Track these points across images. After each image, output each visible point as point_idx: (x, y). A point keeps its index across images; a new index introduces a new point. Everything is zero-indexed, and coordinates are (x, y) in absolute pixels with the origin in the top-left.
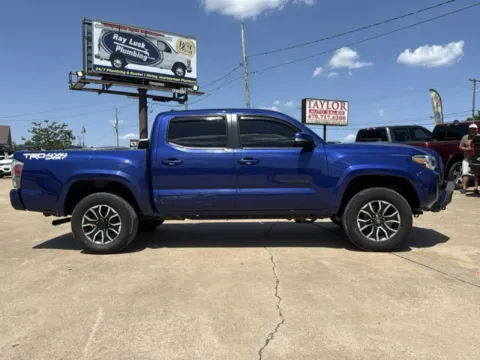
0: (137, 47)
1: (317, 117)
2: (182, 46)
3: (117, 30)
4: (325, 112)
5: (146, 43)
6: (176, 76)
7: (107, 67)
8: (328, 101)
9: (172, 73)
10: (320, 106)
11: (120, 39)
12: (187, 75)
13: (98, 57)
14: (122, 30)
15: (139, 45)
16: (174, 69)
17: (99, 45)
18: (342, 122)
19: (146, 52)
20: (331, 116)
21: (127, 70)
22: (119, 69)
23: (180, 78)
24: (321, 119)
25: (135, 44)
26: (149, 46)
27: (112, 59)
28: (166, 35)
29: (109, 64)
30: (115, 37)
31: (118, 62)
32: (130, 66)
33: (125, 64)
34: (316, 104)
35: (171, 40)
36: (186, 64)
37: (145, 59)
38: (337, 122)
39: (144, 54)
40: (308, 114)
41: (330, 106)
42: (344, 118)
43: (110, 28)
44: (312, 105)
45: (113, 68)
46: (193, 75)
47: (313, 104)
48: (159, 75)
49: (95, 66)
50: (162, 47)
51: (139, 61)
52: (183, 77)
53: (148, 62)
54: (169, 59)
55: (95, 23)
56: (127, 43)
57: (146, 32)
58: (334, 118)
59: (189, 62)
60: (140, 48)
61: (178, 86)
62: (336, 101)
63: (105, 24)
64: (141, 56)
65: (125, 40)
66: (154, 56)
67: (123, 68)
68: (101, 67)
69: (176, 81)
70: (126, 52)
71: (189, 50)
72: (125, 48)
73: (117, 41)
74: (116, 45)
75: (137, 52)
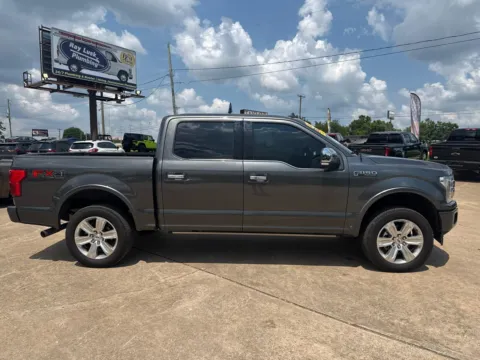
0: (89, 55)
2: (125, 58)
3: (72, 39)
5: (96, 53)
6: (122, 82)
7: (65, 71)
9: (117, 79)
11: (76, 47)
12: (129, 81)
13: (57, 61)
14: (77, 40)
15: (91, 54)
16: (119, 76)
17: (58, 51)
19: (97, 60)
21: (81, 74)
22: (75, 73)
23: (124, 83)
25: (88, 53)
26: (99, 56)
27: (69, 64)
29: (66, 68)
30: (71, 45)
31: (74, 67)
32: (84, 71)
33: (80, 69)
35: (116, 51)
36: (128, 72)
37: (96, 66)
39: (95, 62)
43: (67, 37)
45: (70, 72)
46: (133, 81)
48: (107, 80)
49: (55, 69)
50: (109, 57)
51: (91, 68)
52: (126, 82)
53: (98, 69)
54: (115, 67)
56: (81, 51)
57: (96, 44)
59: (130, 71)
60: (92, 57)
63: (62, 33)
64: (93, 63)
65: (79, 49)
66: (104, 64)
67: (78, 73)
68: (58, 70)
69: (121, 85)
70: (80, 59)
71: (129, 60)
72: (80, 55)
73: (73, 49)
74: (72, 53)
75: (90, 60)
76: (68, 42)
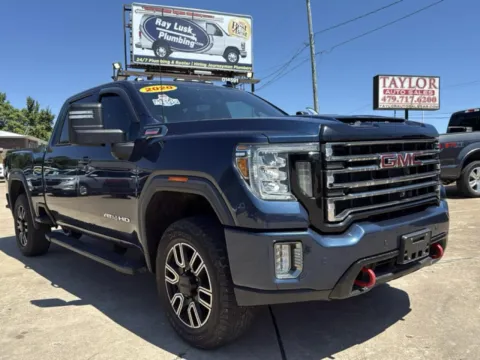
0: (182, 32)
1: (395, 99)
2: (235, 27)
3: (160, 14)
4: (407, 92)
5: (193, 27)
6: (230, 63)
7: (151, 57)
8: (410, 77)
9: (224, 60)
10: (398, 83)
11: (164, 24)
12: (242, 61)
13: (138, 46)
14: (165, 14)
15: (185, 29)
16: (225, 55)
17: (140, 33)
18: (430, 105)
19: (193, 38)
20: (416, 97)
21: (171, 59)
22: (162, 59)
23: (233, 64)
24: (401, 101)
25: (181, 28)
26: (197, 31)
27: (155, 48)
28: (216, 16)
29: (151, 53)
30: (158, 22)
31: (162, 50)
32: (175, 54)
33: (169, 52)
34: (393, 82)
35: (221, 20)
36: (240, 48)
37: (192, 45)
38: (423, 105)
39: (191, 40)
40: (381, 95)
41: (413, 84)
42: (434, 100)
43: (151, 12)
45: (157, 57)
46: (248, 60)
47: (388, 82)
48: (207, 62)
49: (137, 56)
50: (211, 30)
51: (185, 48)
52: (236, 63)
54: (219, 44)
55: (134, 8)
56: (171, 28)
57: (193, 15)
58: (419, 100)
59: (243, 45)
60: (186, 33)
61: (230, 74)
62: (422, 77)
63: (147, 8)
65: (169, 25)
67: (167, 58)
68: (143, 57)
69: (228, 68)
71: (243, 31)
72: (169, 34)
73: (160, 27)
74: (159, 31)
75: (183, 38)
76: (154, 19)
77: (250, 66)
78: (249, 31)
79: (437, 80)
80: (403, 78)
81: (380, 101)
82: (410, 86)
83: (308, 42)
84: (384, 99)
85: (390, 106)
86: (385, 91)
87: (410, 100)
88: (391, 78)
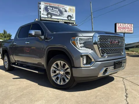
0: (55, 11)
1: (121, 30)
2: (70, 10)
3: (49, 5)
4: (124, 28)
5: (58, 9)
6: (68, 20)
7: (46, 18)
8: (125, 24)
9: (67, 19)
10: (122, 26)
11: (50, 8)
13: (43, 14)
14: (51, 5)
16: (68, 18)
17: (43, 10)
18: (131, 32)
19: (59, 12)
20: (127, 30)
21: (52, 18)
23: (70, 20)
24: (123, 31)
25: (55, 10)
27: (47, 15)
28: (65, 6)
29: (46, 16)
30: (49, 7)
31: (49, 16)
32: (53, 17)
33: (51, 16)
34: (121, 25)
35: (67, 8)
36: (72, 16)
37: (58, 15)
38: (129, 32)
39: (58, 13)
40: (117, 29)
42: (132, 30)
43: (46, 5)
44: (119, 26)
45: (48, 18)
46: (74, 19)
48: (62, 20)
49: (42, 17)
50: (63, 10)
51: (56, 15)
52: (71, 20)
54: (66, 14)
56: (52, 9)
57: (58, 6)
58: (128, 30)
59: (73, 15)
60: (56, 11)
62: (129, 24)
63: (45, 3)
65: (52, 8)
67: (51, 18)
68: (44, 17)
69: (68, 21)
70: (52, 12)
71: (72, 11)
72: (52, 11)
73: (49, 9)
74: (49, 10)
75: (55, 12)
76: (47, 6)
77: (75, 21)
78: (74, 11)
79: (133, 25)
80: (123, 24)
81: (117, 30)
82: (125, 26)
83: (91, 14)
84: (118, 30)
85: (120, 32)
86: (118, 28)
87: (125, 30)
88: (120, 24)
